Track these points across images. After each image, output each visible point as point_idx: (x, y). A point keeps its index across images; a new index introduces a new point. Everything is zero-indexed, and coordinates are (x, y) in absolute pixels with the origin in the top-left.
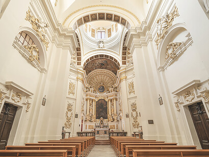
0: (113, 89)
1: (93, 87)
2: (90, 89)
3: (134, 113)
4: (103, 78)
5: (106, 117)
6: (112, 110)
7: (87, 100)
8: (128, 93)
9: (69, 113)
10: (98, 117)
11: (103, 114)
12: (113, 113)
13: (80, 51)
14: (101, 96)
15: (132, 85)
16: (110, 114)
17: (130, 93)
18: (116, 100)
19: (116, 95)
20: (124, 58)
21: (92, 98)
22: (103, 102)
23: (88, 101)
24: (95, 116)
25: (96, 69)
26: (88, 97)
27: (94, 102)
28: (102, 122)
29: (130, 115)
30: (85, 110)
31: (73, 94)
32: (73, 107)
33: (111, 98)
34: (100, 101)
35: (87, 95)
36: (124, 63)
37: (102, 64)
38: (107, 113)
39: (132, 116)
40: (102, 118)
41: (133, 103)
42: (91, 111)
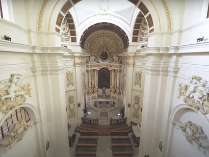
0: (117, 58)
2: (91, 58)
3: (136, 106)
5: (108, 87)
7: (88, 71)
8: (134, 83)
9: (72, 105)
11: (105, 84)
12: (115, 85)
14: (104, 64)
15: (139, 76)
16: (113, 85)
17: (135, 84)
18: (120, 71)
19: (121, 67)
20: (135, 33)
21: (94, 68)
22: (106, 71)
23: (90, 73)
26: (89, 68)
27: (95, 72)
28: (104, 92)
30: (86, 82)
31: (73, 84)
33: (115, 68)
34: (103, 70)
35: (87, 66)
36: (135, 40)
38: (110, 83)
39: (134, 107)
40: (104, 88)
41: (137, 96)
42: (93, 83)
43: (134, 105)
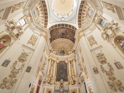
0: (71, 52)
1: (56, 51)
2: (53, 52)
4: (63, 45)
5: (66, 80)
6: (72, 71)
7: (49, 60)
10: (58, 80)
11: (63, 76)
12: (73, 74)
13: (47, 18)
14: (62, 58)
15: (91, 38)
16: (70, 75)
18: (75, 60)
19: (75, 57)
21: (54, 59)
22: (63, 63)
23: (50, 61)
24: (55, 78)
25: (59, 38)
26: (50, 57)
27: (55, 63)
28: (62, 86)
29: (100, 70)
31: (33, 44)
32: (28, 58)
33: (71, 59)
34: (61, 63)
36: (80, 27)
37: (63, 34)
38: (67, 75)
39: (103, 70)
40: (62, 80)
41: (99, 54)
42: (51, 72)
43: (102, 67)
